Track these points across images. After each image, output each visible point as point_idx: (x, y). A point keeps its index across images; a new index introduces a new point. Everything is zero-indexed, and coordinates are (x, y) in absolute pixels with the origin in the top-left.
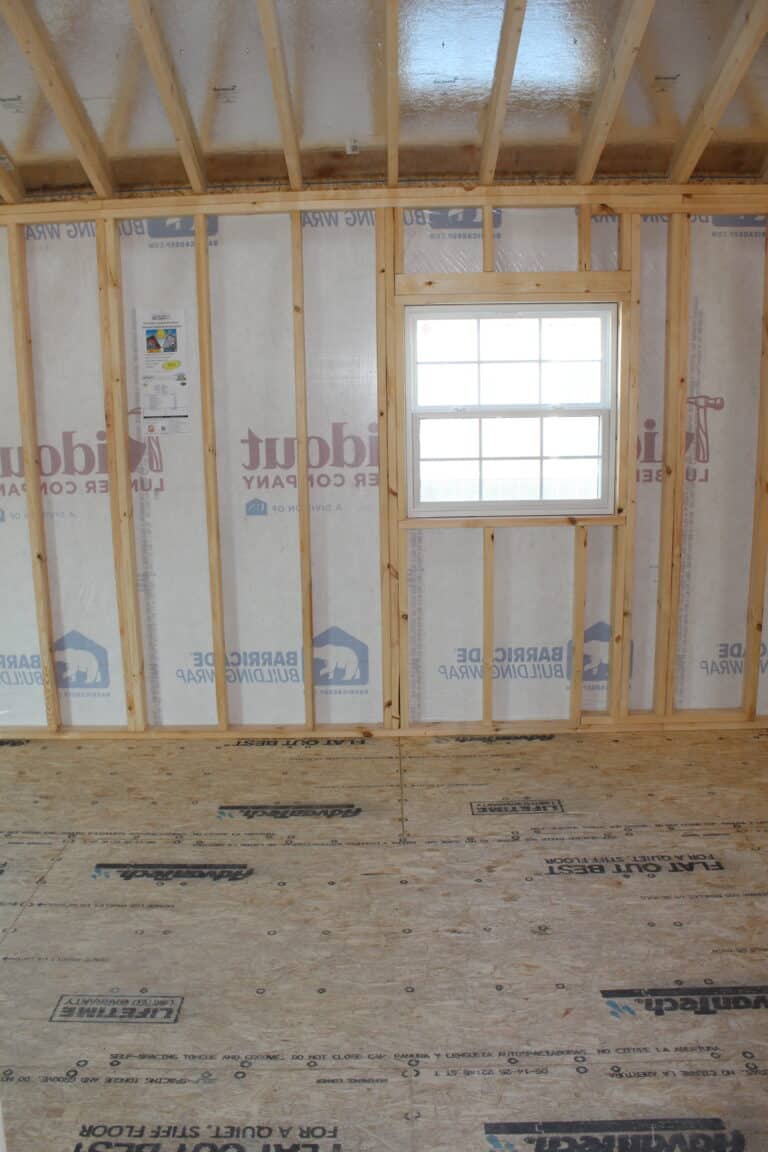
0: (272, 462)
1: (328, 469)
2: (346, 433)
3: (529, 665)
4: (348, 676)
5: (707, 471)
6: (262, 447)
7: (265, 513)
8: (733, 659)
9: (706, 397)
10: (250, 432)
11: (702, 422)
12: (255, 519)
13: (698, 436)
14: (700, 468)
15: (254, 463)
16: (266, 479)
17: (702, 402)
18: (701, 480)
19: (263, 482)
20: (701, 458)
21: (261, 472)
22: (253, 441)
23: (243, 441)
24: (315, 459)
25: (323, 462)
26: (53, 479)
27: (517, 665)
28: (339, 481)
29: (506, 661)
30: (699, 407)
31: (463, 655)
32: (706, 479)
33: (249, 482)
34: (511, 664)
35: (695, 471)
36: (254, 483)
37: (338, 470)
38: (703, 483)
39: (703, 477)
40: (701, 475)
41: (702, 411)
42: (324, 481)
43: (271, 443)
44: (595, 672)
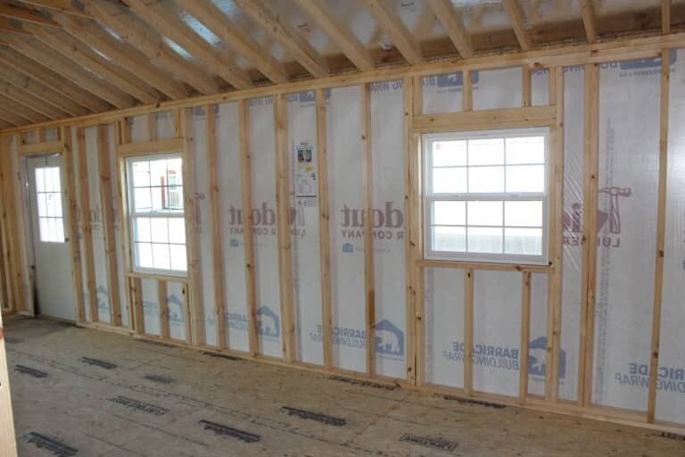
0: (355, 224)
1: (384, 229)
2: (393, 208)
3: (497, 358)
4: (393, 350)
5: (618, 240)
6: (351, 215)
7: (352, 251)
8: (641, 376)
9: (618, 189)
10: (345, 206)
11: (615, 206)
12: (347, 254)
13: (612, 214)
14: (614, 238)
15: (347, 224)
16: (353, 232)
17: (614, 191)
18: (614, 246)
19: (351, 234)
20: (614, 230)
21: (350, 228)
22: (346, 211)
23: (342, 211)
24: (377, 223)
25: (381, 223)
26: (257, 227)
27: (489, 357)
28: (389, 235)
29: (482, 354)
30: (612, 195)
31: (457, 346)
32: (618, 246)
33: (344, 233)
34: (486, 356)
35: (610, 240)
36: (347, 235)
37: (388, 229)
38: (616, 248)
39: (616, 244)
40: (614, 242)
41: (614, 198)
42: (382, 235)
43: (355, 212)
44: (540, 369)
